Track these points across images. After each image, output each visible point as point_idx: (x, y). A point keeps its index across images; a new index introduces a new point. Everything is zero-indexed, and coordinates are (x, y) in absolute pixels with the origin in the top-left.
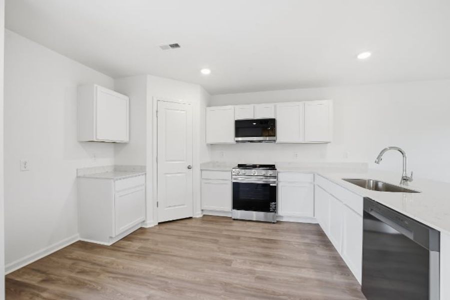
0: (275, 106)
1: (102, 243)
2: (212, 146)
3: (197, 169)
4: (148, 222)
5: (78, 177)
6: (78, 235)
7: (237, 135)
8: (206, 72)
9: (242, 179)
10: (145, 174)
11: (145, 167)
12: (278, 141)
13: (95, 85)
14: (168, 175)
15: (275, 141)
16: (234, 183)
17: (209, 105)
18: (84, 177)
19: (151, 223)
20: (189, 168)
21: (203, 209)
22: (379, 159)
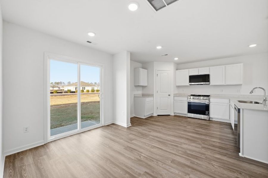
0: (209, 69)
1: (141, 117)
2: (178, 87)
3: (172, 96)
4: (154, 114)
5: (134, 97)
6: (134, 114)
7: (190, 82)
8: (176, 59)
9: (192, 101)
10: (153, 97)
11: (153, 95)
12: (211, 84)
13: (140, 68)
14: (161, 98)
15: (209, 84)
16: (188, 102)
17: (177, 70)
18: (136, 97)
19: (155, 115)
20: (169, 95)
21: (175, 112)
22: (252, 92)
